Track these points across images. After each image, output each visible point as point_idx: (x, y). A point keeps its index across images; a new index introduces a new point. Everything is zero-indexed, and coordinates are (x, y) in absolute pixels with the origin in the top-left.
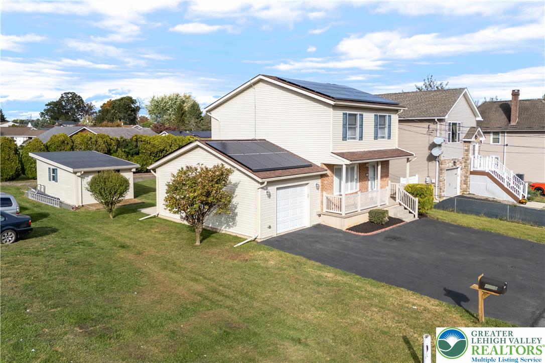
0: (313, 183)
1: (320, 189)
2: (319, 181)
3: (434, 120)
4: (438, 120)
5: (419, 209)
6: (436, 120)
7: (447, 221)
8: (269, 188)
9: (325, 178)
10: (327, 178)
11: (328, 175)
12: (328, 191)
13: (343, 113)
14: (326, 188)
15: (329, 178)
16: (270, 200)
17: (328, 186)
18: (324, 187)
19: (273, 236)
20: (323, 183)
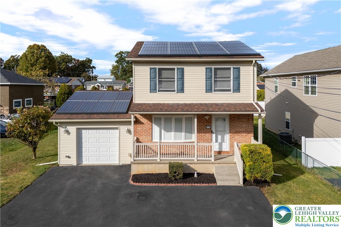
0: (124, 128)
8: (68, 127)
9: (138, 125)
10: (141, 125)
11: (142, 123)
12: (142, 137)
13: (150, 68)
14: (140, 134)
15: (144, 126)
16: (69, 136)
17: (143, 133)
18: (136, 133)
19: (73, 165)
20: (137, 130)
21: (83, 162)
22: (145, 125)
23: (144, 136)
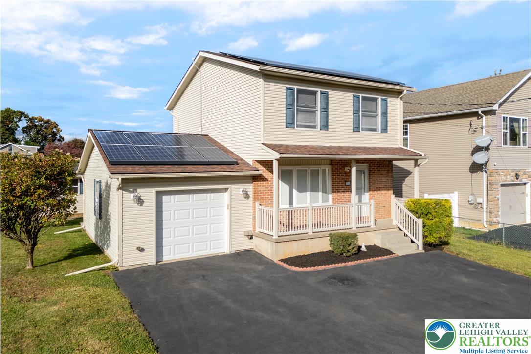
0: (238, 189)
1: (251, 198)
2: (250, 188)
3: (477, 112)
4: (482, 112)
5: (425, 237)
6: (480, 112)
7: (472, 259)
8: (139, 190)
9: (259, 183)
10: (264, 182)
11: (266, 179)
12: (265, 202)
13: (286, 87)
14: (262, 198)
15: (268, 183)
16: (141, 208)
17: (266, 195)
18: (258, 195)
19: (149, 264)
20: (258, 191)
21: (164, 257)
22: (270, 183)
23: (269, 200)
